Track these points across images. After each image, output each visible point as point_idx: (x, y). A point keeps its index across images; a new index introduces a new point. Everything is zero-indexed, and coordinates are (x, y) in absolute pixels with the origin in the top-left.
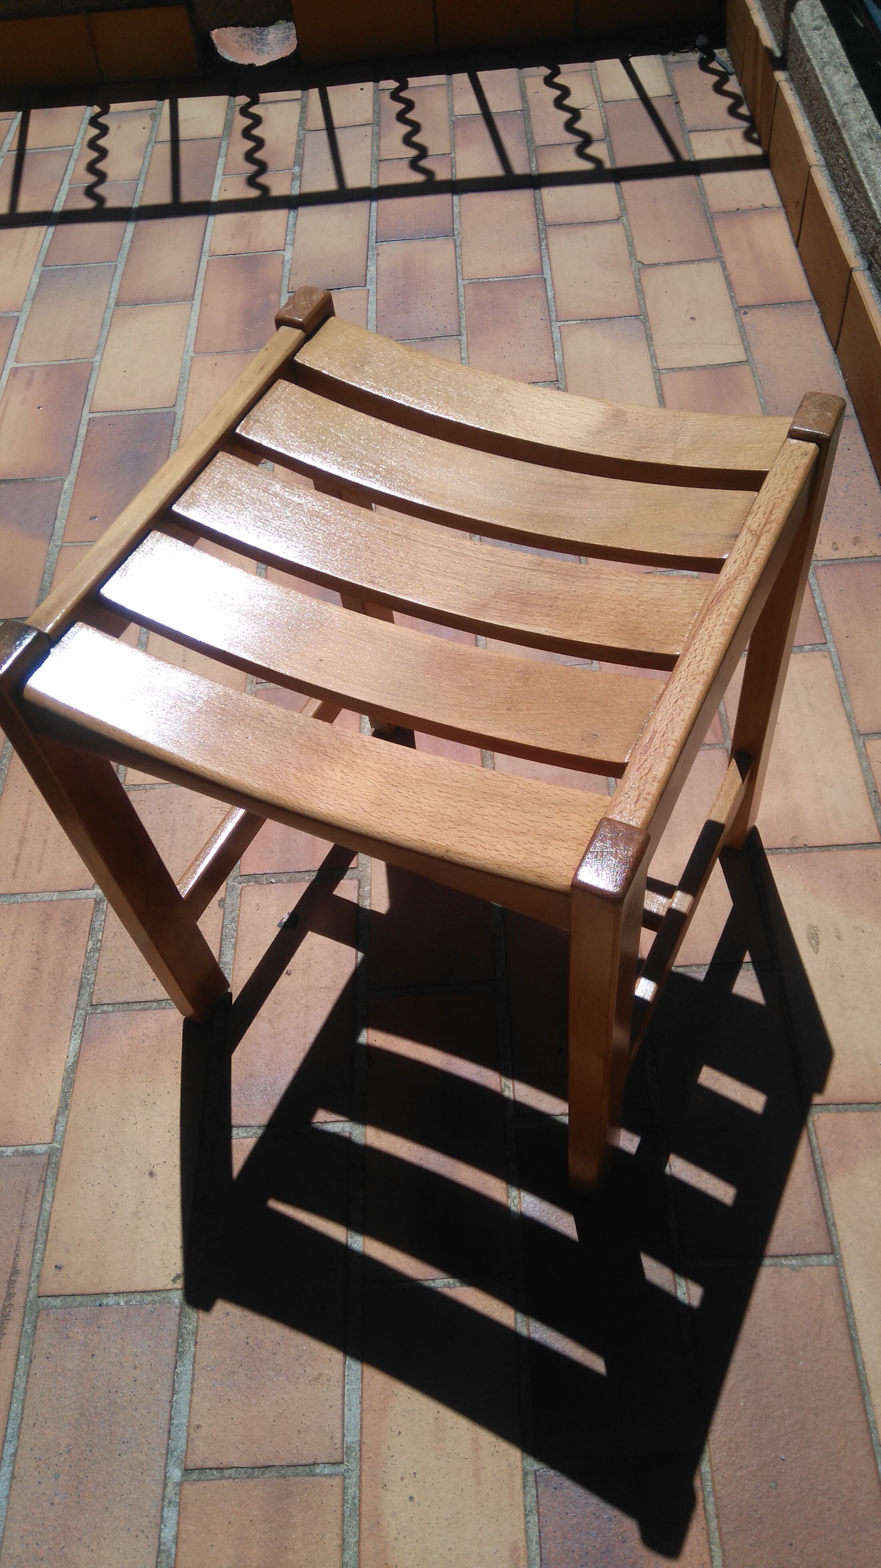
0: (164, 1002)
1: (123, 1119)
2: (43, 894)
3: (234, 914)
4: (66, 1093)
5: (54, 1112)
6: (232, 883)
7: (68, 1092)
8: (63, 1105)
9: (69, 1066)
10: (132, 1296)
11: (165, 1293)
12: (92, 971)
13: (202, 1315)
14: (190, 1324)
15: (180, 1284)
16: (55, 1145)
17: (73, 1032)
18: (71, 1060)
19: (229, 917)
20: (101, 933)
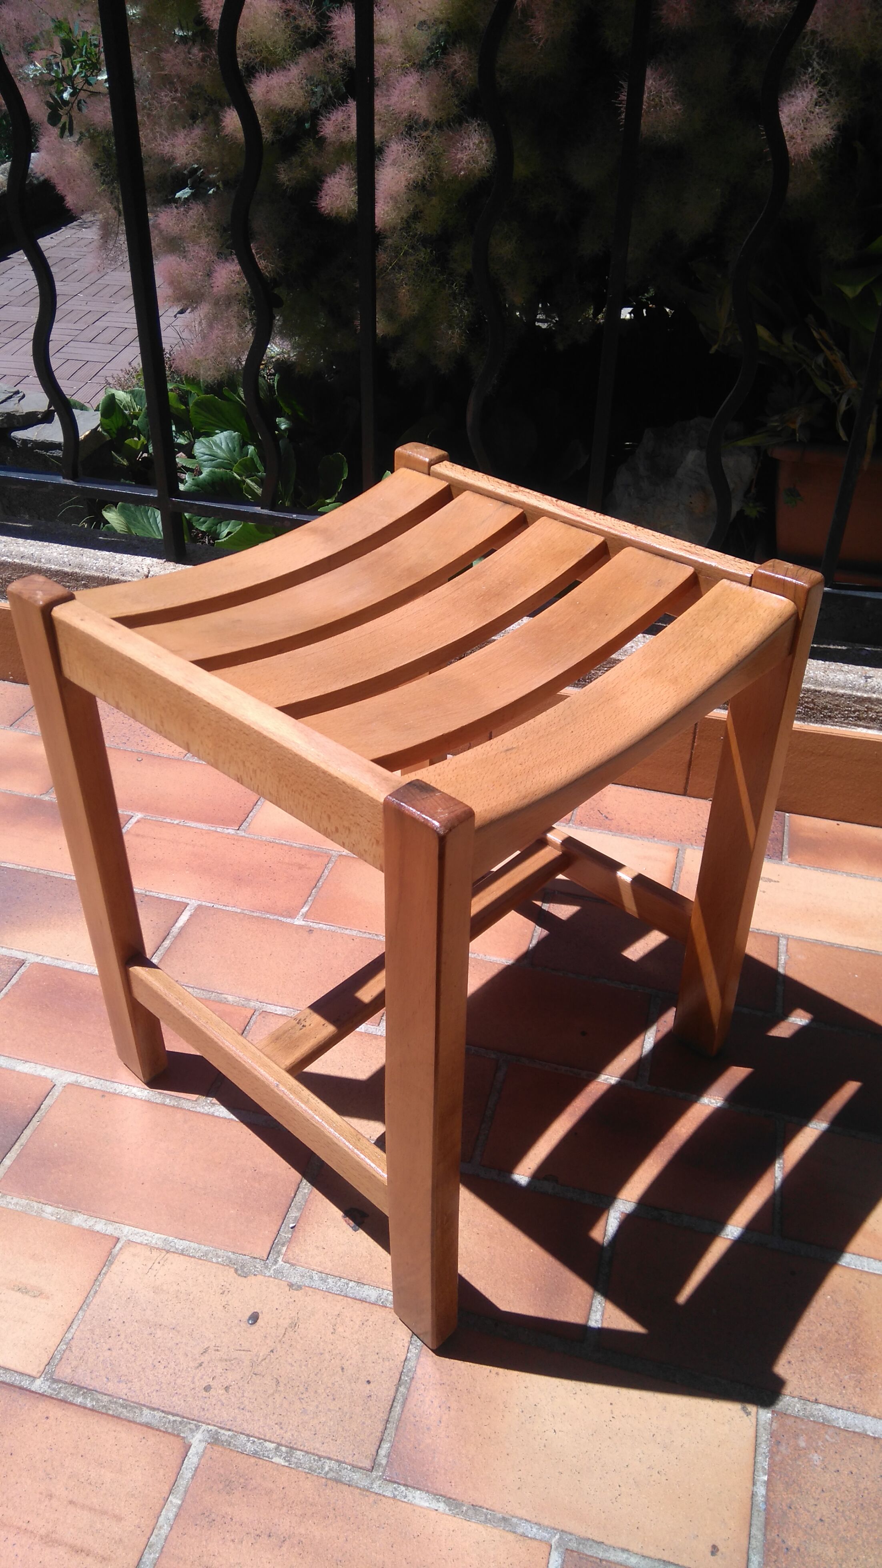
0: (402, 1377)
1: (545, 1446)
2: (161, 1519)
3: (316, 1277)
4: (486, 1518)
5: (511, 1537)
6: (272, 1271)
7: (486, 1516)
8: (502, 1525)
9: (450, 1510)
10: (759, 1466)
11: (760, 1427)
12: (320, 1463)
13: (788, 1390)
14: (795, 1406)
15: (752, 1409)
16: (554, 1541)
17: (403, 1499)
18: (442, 1506)
19: (317, 1283)
20: (267, 1444)
